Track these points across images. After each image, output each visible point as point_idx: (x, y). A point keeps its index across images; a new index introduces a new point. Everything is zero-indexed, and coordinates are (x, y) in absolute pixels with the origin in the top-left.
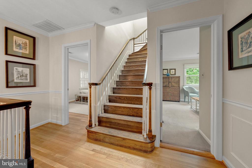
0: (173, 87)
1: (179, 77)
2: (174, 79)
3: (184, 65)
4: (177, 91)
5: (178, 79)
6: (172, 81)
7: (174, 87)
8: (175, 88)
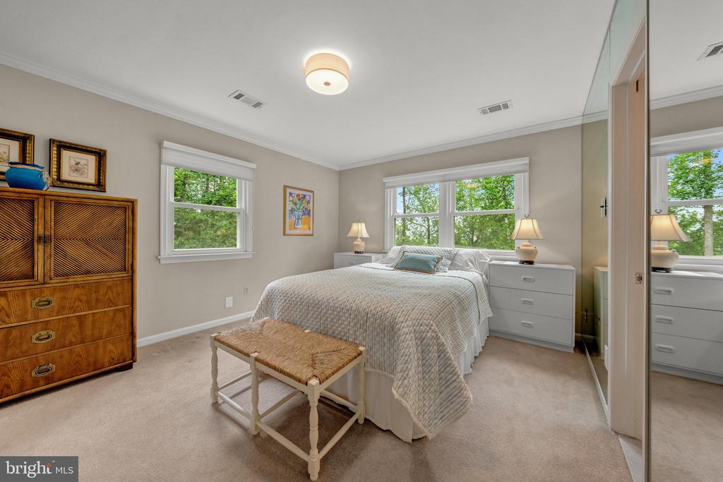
0: (79, 279)
1: (128, 207)
2: (85, 214)
3: (160, 145)
4: (111, 303)
5: (117, 218)
6: (63, 231)
7: (88, 272)
8: (98, 283)
